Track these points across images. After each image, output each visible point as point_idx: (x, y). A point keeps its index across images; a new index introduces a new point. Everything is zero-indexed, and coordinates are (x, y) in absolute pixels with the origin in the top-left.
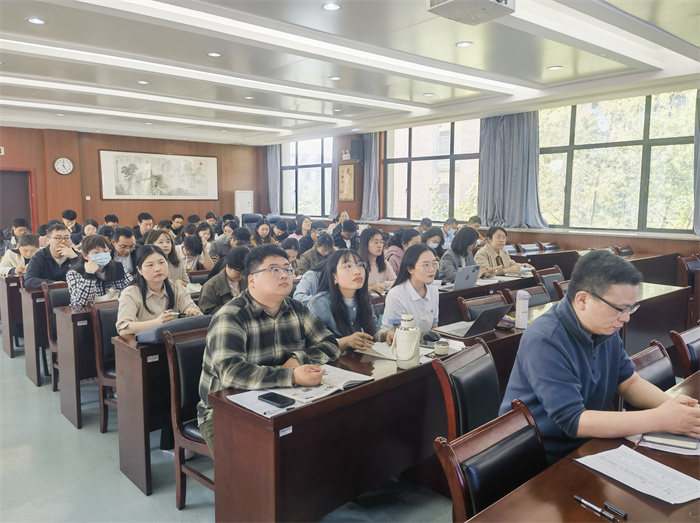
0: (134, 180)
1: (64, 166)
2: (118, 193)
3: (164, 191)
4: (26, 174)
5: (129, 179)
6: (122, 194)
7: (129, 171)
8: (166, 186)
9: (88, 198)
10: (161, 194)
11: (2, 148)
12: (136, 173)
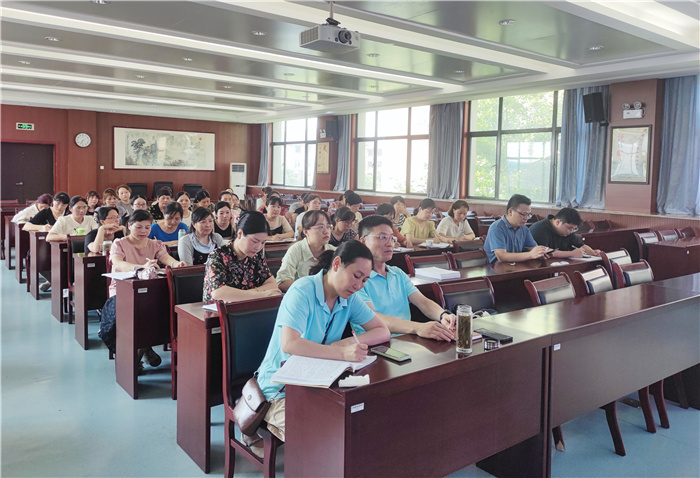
0: (141, 153)
1: (83, 140)
2: (127, 164)
4: (51, 147)
5: (138, 152)
6: (131, 164)
7: (138, 145)
9: (102, 168)
11: (33, 125)
12: (144, 146)
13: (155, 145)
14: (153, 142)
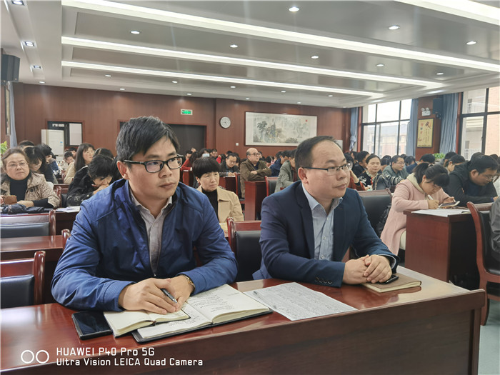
0: (264, 133)
1: (226, 122)
2: (254, 141)
3: (282, 140)
4: (203, 128)
5: (262, 132)
6: (257, 141)
7: (262, 126)
8: (284, 137)
9: (237, 144)
10: (280, 142)
11: (192, 111)
12: (267, 127)
13: (274, 126)
14: (273, 124)
